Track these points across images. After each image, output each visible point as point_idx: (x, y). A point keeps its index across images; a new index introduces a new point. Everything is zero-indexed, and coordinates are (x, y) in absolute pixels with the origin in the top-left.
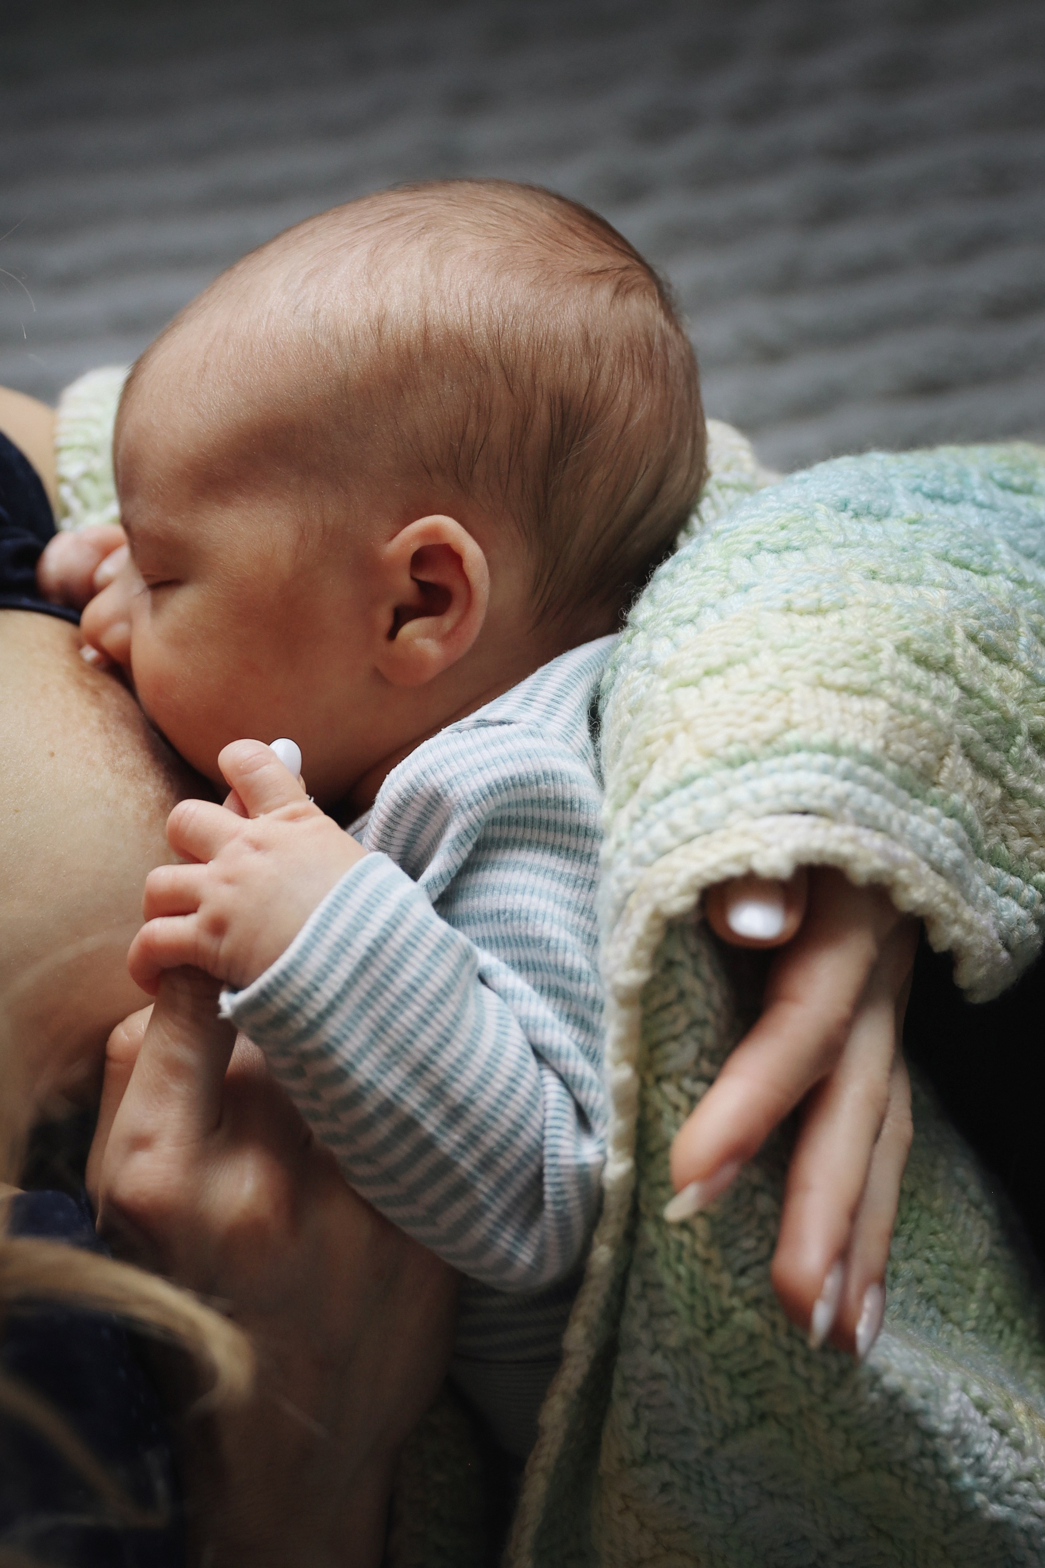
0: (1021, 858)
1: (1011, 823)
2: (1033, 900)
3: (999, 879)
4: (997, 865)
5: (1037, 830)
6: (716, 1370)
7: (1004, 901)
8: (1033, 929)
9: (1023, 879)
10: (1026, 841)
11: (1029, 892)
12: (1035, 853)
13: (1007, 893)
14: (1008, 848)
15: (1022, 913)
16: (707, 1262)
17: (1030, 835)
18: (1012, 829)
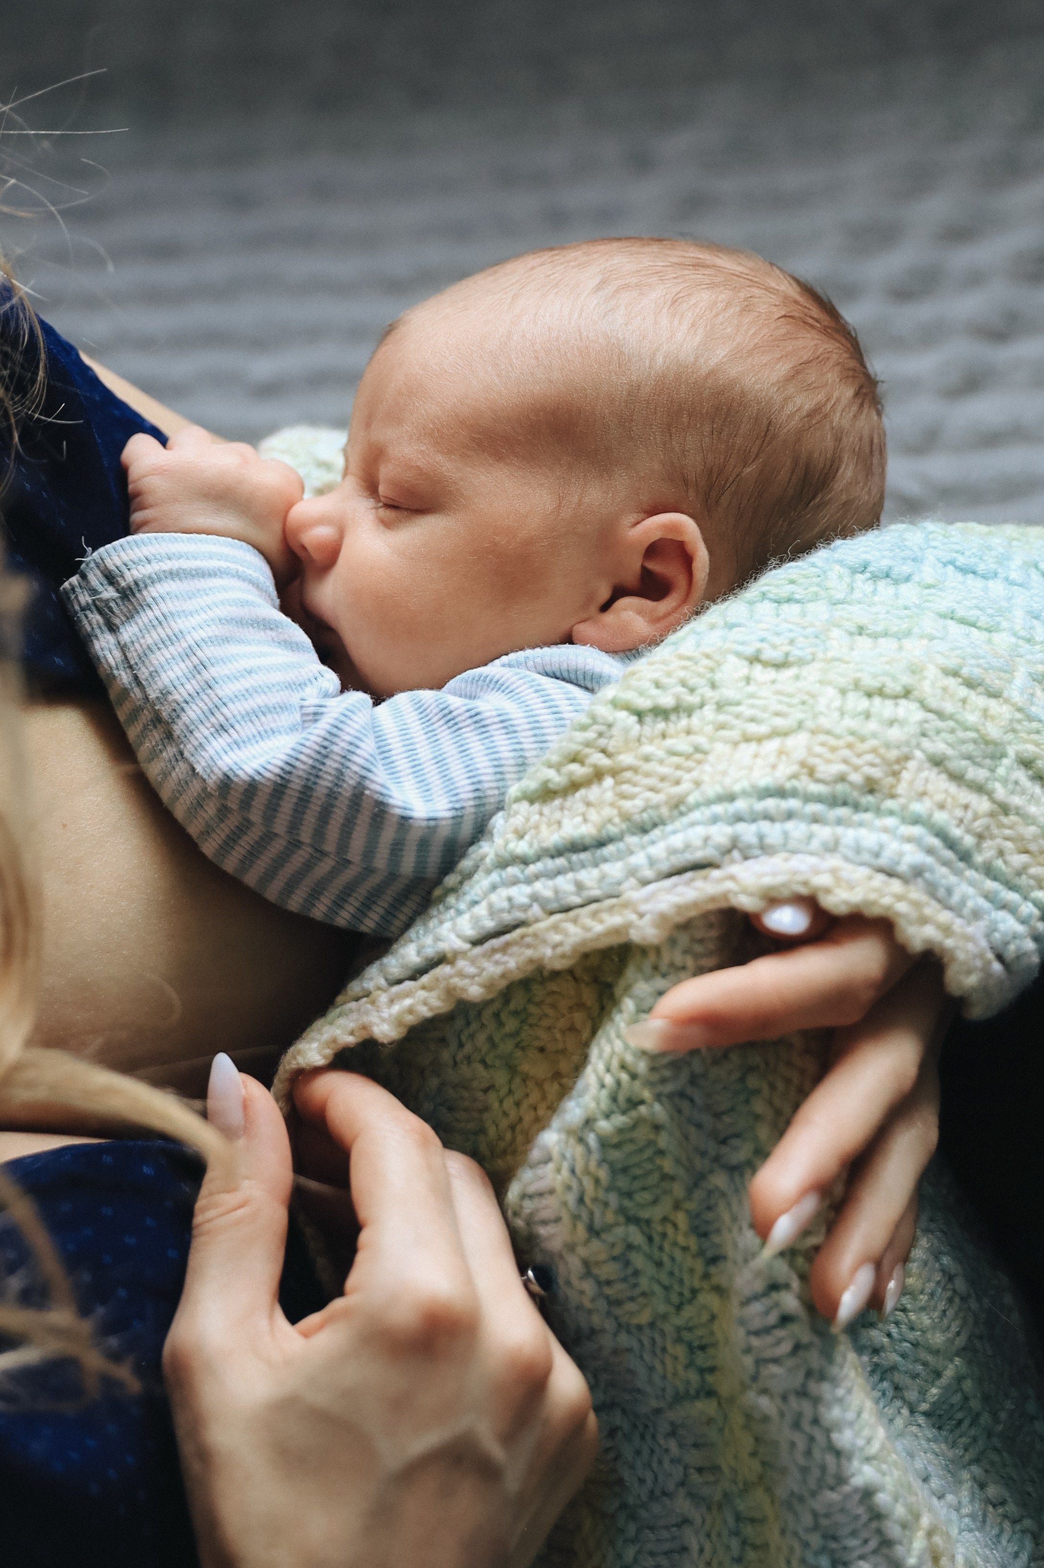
0: (1019, 874)
1: (1007, 839)
2: (1030, 916)
3: (996, 893)
4: (995, 879)
5: (1033, 847)
6: (679, 1340)
7: (1002, 915)
8: (1030, 945)
9: (1021, 894)
10: (1024, 858)
11: (1028, 909)
12: (1033, 871)
13: (1004, 906)
14: (1005, 862)
15: (1020, 929)
16: (685, 1249)
17: (1026, 852)
18: (1009, 845)
